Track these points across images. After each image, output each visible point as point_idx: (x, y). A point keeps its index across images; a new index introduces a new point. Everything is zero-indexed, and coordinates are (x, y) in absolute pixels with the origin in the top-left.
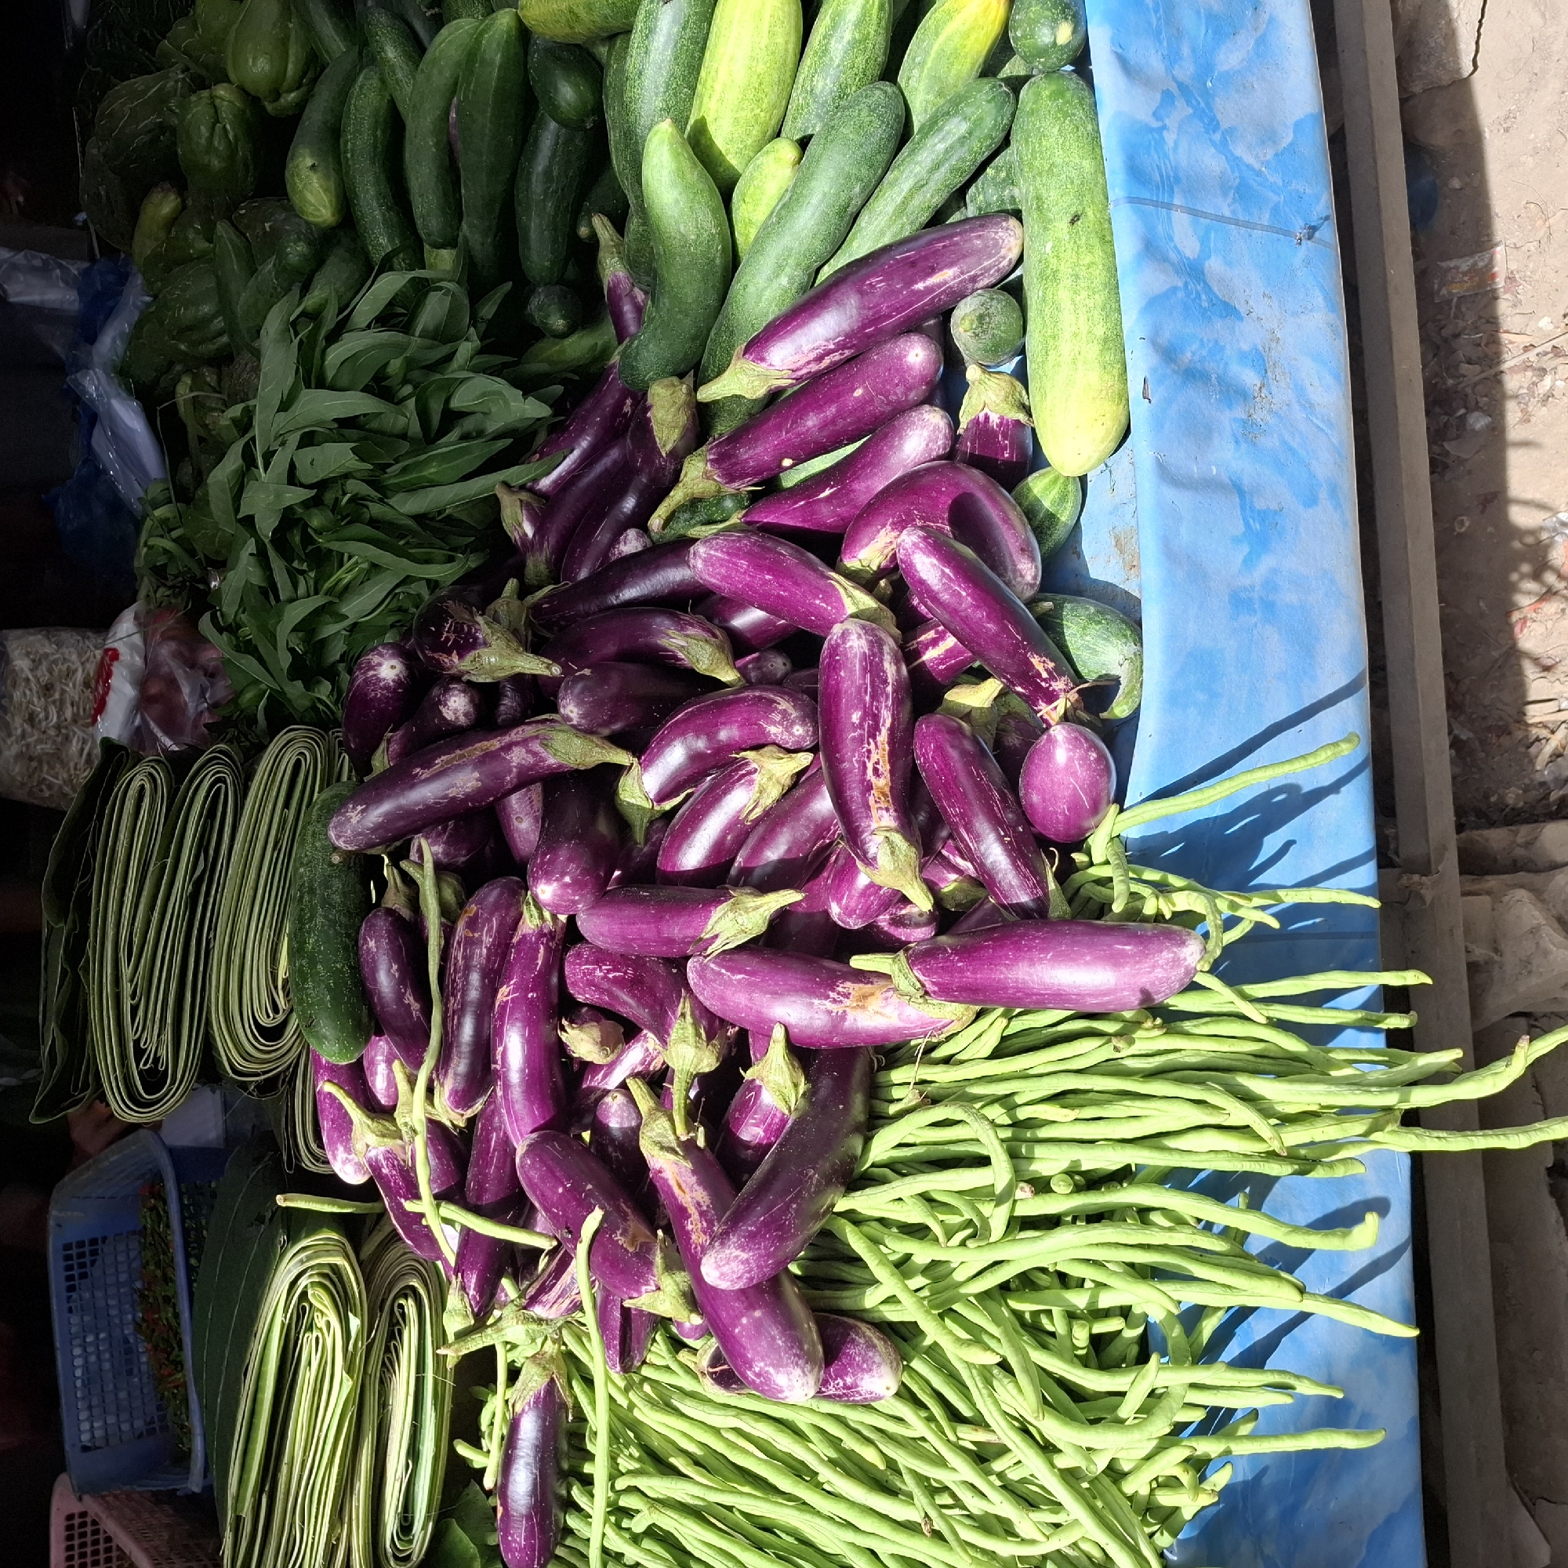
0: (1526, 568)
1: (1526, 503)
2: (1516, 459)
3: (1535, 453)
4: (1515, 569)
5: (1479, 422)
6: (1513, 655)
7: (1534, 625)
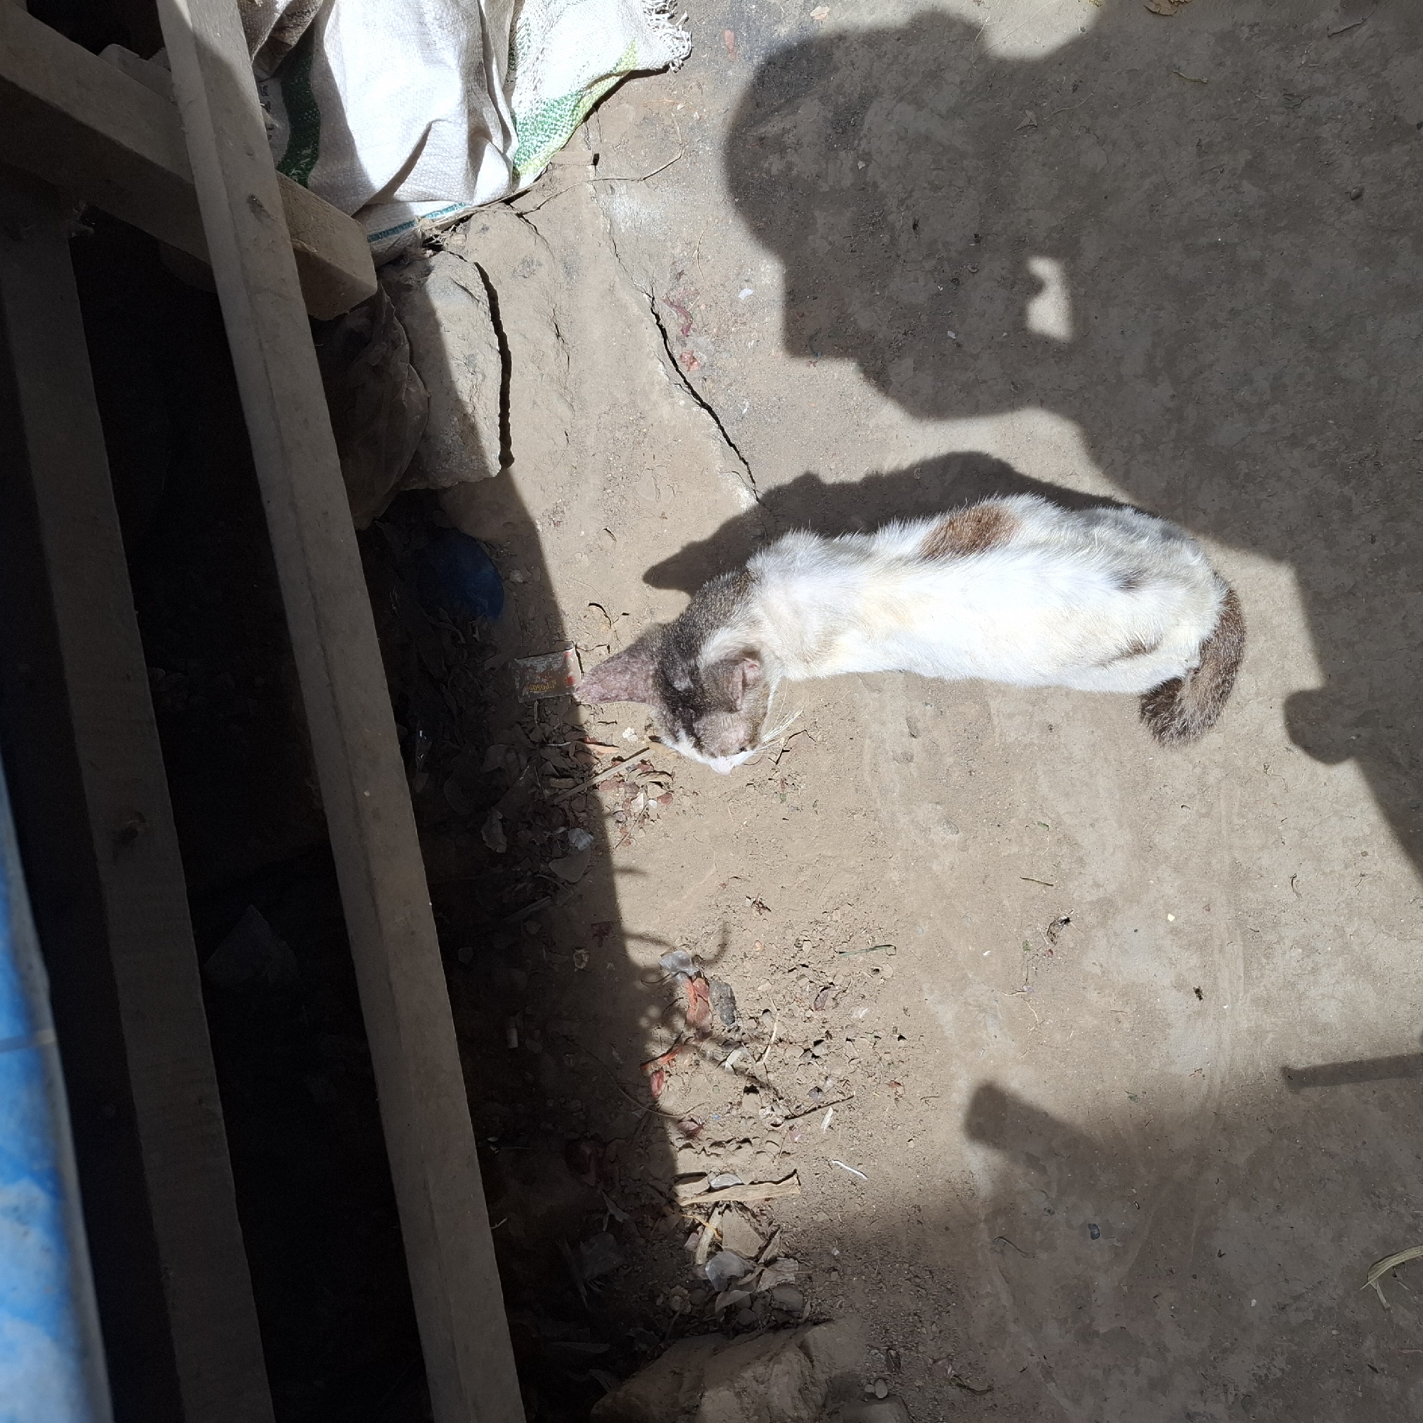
0: (654, 1012)
1: (641, 938)
2: (624, 885)
3: (641, 881)
4: (643, 1012)
5: (582, 841)
6: (654, 1118)
7: (670, 1081)
